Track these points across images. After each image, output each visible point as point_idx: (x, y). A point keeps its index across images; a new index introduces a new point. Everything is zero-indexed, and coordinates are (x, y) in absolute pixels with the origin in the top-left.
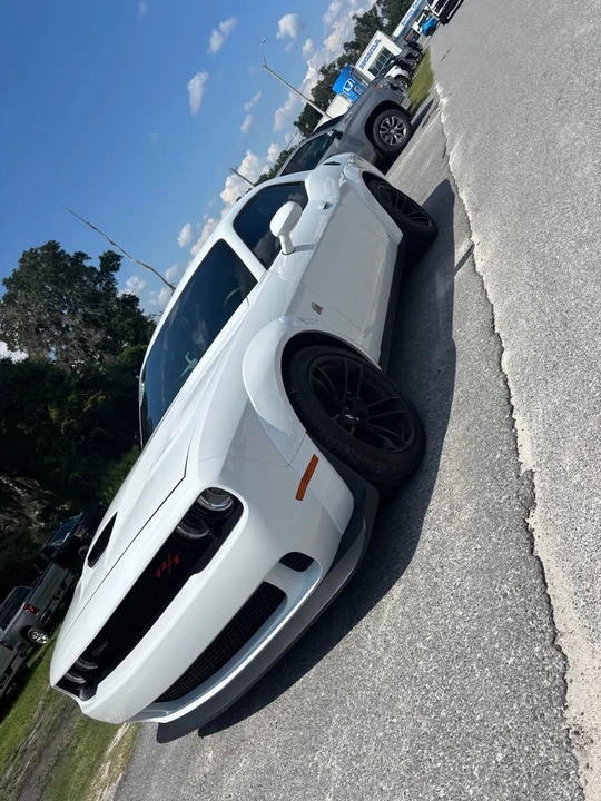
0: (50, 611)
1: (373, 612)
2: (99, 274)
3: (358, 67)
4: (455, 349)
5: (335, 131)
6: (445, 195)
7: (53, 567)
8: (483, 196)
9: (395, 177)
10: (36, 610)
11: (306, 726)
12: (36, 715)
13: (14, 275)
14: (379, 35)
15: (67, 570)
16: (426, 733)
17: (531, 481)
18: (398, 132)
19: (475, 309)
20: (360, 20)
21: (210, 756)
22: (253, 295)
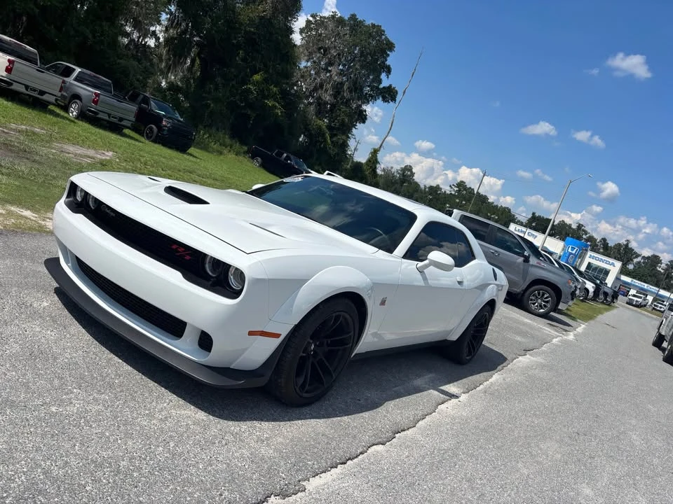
0: (98, 114)
1: (182, 402)
2: (377, 88)
3: (589, 253)
4: (377, 407)
5: (529, 257)
6: (495, 361)
7: (133, 108)
8: (496, 394)
9: (504, 312)
10: (96, 102)
11: (92, 375)
12: (13, 126)
13: (360, 21)
14: (618, 264)
15: (134, 120)
16: (120, 466)
17: (299, 491)
18: (541, 306)
19: (410, 414)
20: (627, 245)
21: (45, 304)
22: (382, 254)
